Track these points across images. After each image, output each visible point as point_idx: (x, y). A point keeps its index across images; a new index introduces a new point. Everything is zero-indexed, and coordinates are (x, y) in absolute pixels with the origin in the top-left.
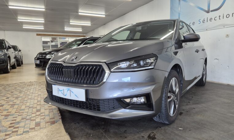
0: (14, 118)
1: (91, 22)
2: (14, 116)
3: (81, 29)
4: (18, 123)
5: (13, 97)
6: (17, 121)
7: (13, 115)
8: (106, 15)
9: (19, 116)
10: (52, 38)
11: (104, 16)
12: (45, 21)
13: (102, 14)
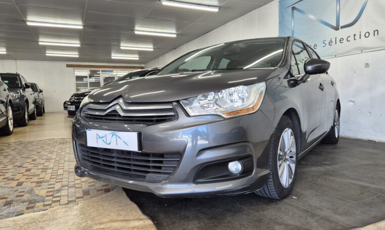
0: (50, 185)
1: (154, 46)
2: (50, 183)
3: (138, 56)
4: (59, 191)
5: (42, 159)
6: (55, 189)
7: (48, 182)
8: (177, 34)
9: (56, 182)
10: (90, 70)
11: (175, 36)
12: (81, 44)
13: (171, 33)
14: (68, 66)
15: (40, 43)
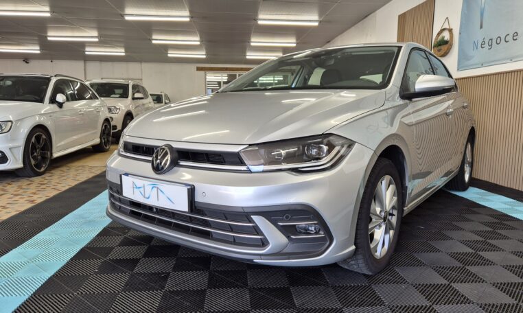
1: (297, 40)
8: (320, 22)
10: (228, 75)
11: (316, 24)
12: (201, 41)
13: (310, 21)
14: (199, 69)
15: (154, 42)
